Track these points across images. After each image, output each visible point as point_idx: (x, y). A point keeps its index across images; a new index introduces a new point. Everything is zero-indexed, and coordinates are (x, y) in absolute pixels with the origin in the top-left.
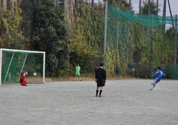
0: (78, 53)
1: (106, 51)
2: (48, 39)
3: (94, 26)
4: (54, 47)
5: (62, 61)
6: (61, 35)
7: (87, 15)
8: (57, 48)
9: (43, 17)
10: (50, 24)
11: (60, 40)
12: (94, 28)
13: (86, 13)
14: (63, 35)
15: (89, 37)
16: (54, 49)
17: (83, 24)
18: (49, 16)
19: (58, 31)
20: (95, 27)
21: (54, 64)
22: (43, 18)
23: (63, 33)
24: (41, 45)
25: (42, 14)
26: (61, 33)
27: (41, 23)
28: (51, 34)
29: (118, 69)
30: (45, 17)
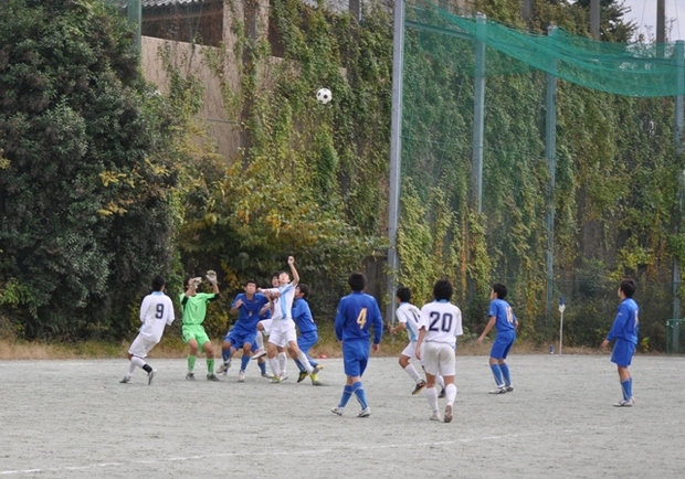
0: (244, 230)
1: (400, 221)
2: (49, 164)
3: (358, 101)
4: (78, 200)
5: (132, 268)
6: (117, 145)
7: (317, 51)
8: (97, 206)
9: (29, 63)
10: (59, 95)
11: (109, 168)
12: (362, 110)
13: (310, 42)
14: (126, 144)
15: (325, 153)
16: (81, 211)
17: (293, 92)
18: (56, 57)
19: (101, 126)
20: (365, 106)
21: (88, 279)
22: (26, 68)
23: (124, 135)
24: (17, 194)
25: (26, 50)
26: (119, 137)
27: (19, 95)
28: (60, 142)
29: (480, 307)
30: (36, 62)
